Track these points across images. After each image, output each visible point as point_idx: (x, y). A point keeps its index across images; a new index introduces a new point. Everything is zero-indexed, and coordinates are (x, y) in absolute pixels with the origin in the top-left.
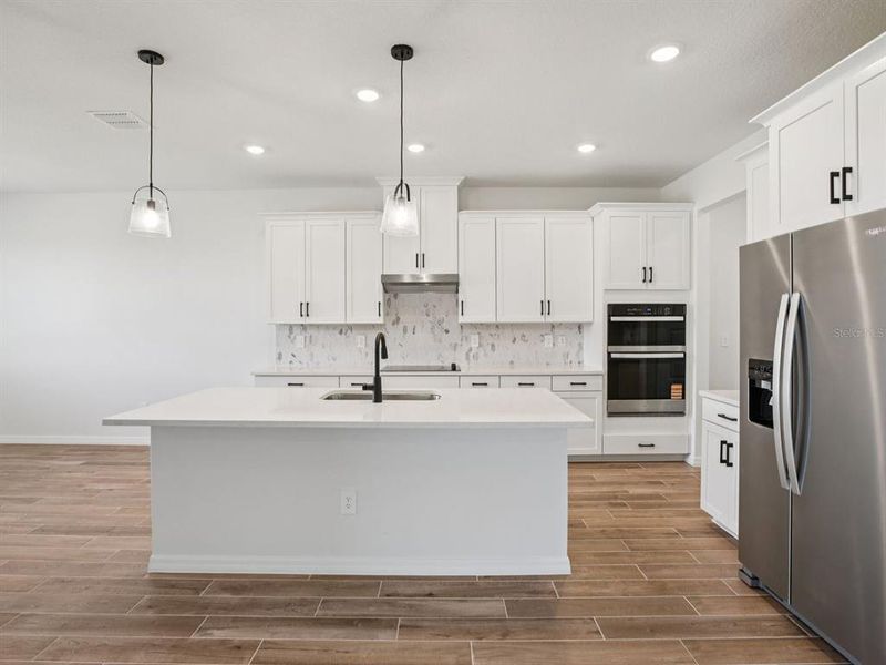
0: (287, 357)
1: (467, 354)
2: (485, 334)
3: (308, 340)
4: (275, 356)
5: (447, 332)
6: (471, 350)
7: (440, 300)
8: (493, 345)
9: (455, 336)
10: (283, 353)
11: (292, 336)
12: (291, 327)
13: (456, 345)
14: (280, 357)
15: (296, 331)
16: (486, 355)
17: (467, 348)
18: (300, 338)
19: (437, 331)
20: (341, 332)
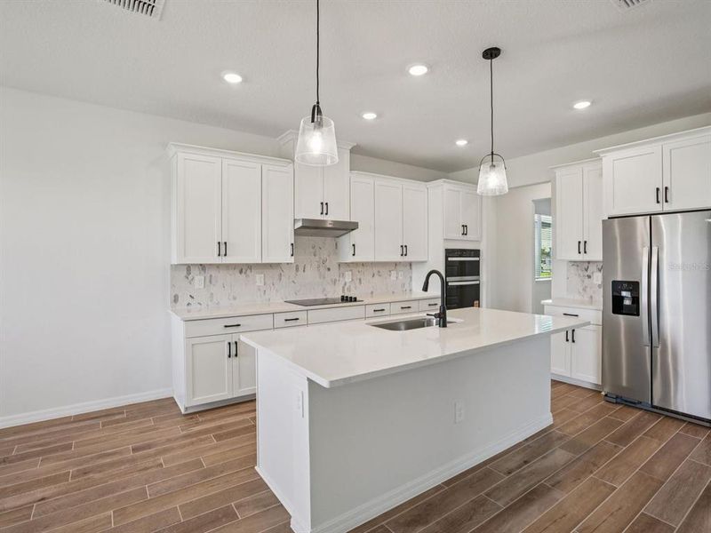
0: (184, 299)
1: (343, 288)
2: (355, 270)
3: (208, 280)
4: (169, 299)
5: (329, 269)
6: (345, 284)
7: (324, 243)
8: (360, 280)
9: (334, 273)
10: (180, 295)
11: (190, 277)
12: (189, 267)
13: (335, 280)
14: (176, 299)
15: (195, 272)
16: (356, 288)
17: (343, 283)
18: (199, 279)
19: (322, 269)
20: (241, 272)
